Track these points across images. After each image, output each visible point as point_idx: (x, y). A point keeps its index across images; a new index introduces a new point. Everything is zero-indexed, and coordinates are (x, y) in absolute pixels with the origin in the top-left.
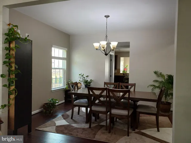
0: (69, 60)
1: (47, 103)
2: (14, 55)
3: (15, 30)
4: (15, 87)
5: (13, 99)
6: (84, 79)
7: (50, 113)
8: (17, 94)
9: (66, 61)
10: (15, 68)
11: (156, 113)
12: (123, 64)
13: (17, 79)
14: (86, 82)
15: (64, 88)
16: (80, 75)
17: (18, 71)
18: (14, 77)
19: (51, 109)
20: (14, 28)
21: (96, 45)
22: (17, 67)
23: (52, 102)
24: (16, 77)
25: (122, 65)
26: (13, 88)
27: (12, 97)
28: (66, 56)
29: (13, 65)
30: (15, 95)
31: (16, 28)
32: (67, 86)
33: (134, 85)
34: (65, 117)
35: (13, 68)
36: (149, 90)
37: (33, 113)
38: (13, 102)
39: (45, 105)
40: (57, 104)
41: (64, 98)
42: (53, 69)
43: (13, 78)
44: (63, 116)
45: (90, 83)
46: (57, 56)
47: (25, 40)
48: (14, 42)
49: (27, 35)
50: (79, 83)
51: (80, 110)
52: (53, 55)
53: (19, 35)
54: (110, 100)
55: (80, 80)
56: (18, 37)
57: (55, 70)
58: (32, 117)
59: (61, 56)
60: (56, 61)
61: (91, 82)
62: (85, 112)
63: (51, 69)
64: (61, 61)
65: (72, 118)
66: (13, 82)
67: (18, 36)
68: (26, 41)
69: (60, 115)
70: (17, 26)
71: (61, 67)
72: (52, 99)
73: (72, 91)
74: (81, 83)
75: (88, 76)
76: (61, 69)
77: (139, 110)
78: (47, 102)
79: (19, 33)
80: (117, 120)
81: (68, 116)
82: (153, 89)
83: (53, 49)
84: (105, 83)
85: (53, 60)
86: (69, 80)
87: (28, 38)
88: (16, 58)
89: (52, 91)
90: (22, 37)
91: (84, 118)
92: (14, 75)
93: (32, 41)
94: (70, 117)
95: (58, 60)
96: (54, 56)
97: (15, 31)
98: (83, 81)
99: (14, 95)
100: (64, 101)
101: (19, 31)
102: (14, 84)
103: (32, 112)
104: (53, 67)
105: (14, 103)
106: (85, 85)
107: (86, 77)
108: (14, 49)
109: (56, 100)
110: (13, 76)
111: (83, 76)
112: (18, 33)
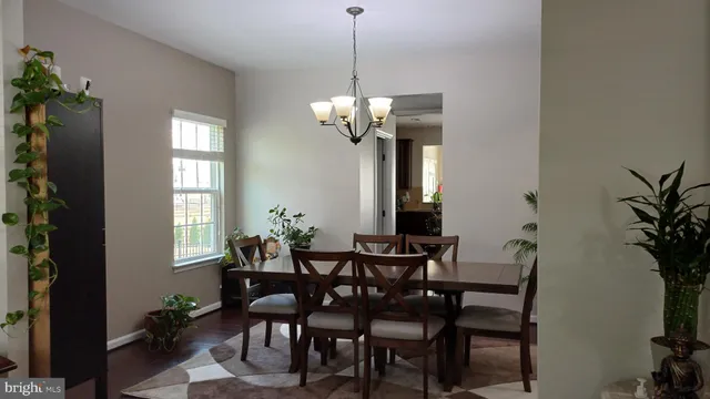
0: (233, 159)
1: (156, 309)
2: (45, 150)
3: (46, 66)
4: (51, 256)
5: (45, 293)
6: (286, 224)
7: (169, 343)
8: (55, 276)
9: (222, 165)
10: (49, 191)
11: (518, 329)
12: (433, 170)
13: (55, 228)
14: (294, 236)
15: (218, 259)
16: (271, 211)
17: (57, 202)
18: (46, 222)
19: (174, 330)
20: (42, 59)
21: (321, 109)
22: (55, 190)
23: (175, 307)
24: (52, 220)
25: (430, 173)
26: (43, 256)
27: (42, 286)
28: (222, 146)
29: (42, 183)
30: (51, 280)
31: (48, 59)
32: (228, 251)
33: (455, 241)
34: (220, 356)
35: (43, 194)
36: (508, 257)
37: (111, 344)
38: (43, 304)
39: (153, 317)
40: (193, 314)
41: (218, 295)
42: (178, 192)
43: (41, 225)
44: (213, 351)
45: (308, 238)
46: (189, 146)
47: (79, 98)
48: (43, 107)
49: (84, 81)
50: (271, 239)
51: (273, 333)
52: (176, 145)
53: (59, 82)
54: (364, 291)
55: (272, 231)
56: (55, 91)
57: (184, 195)
58: (110, 358)
59: (205, 147)
60: (189, 164)
61: (312, 236)
62: (288, 337)
63: (170, 192)
64: (205, 165)
65: (244, 358)
66: (44, 237)
67: (56, 88)
68: (82, 103)
69: (204, 351)
70: (49, 54)
71: (205, 184)
72: (176, 298)
73: (244, 265)
74: (276, 241)
75: (300, 215)
76: (206, 191)
77: (464, 323)
78: (159, 306)
79: (59, 74)
80: (398, 358)
81: (232, 352)
82: (518, 256)
83: (175, 122)
84: (358, 238)
85: (176, 162)
86: (236, 232)
87: (87, 93)
88: (49, 159)
89: (174, 268)
90: (67, 90)
91: (285, 356)
92: (46, 215)
93: (100, 102)
94: (239, 354)
95: (194, 161)
96: (179, 147)
97: (44, 71)
98: (283, 233)
99: (47, 282)
100: (218, 305)
101: (58, 71)
102: (47, 244)
103: (109, 343)
104: (177, 185)
105: (48, 308)
106: (290, 246)
107: (293, 220)
108: (45, 129)
109: (191, 300)
110: (42, 220)
111: (282, 214)
112: (54, 77)
